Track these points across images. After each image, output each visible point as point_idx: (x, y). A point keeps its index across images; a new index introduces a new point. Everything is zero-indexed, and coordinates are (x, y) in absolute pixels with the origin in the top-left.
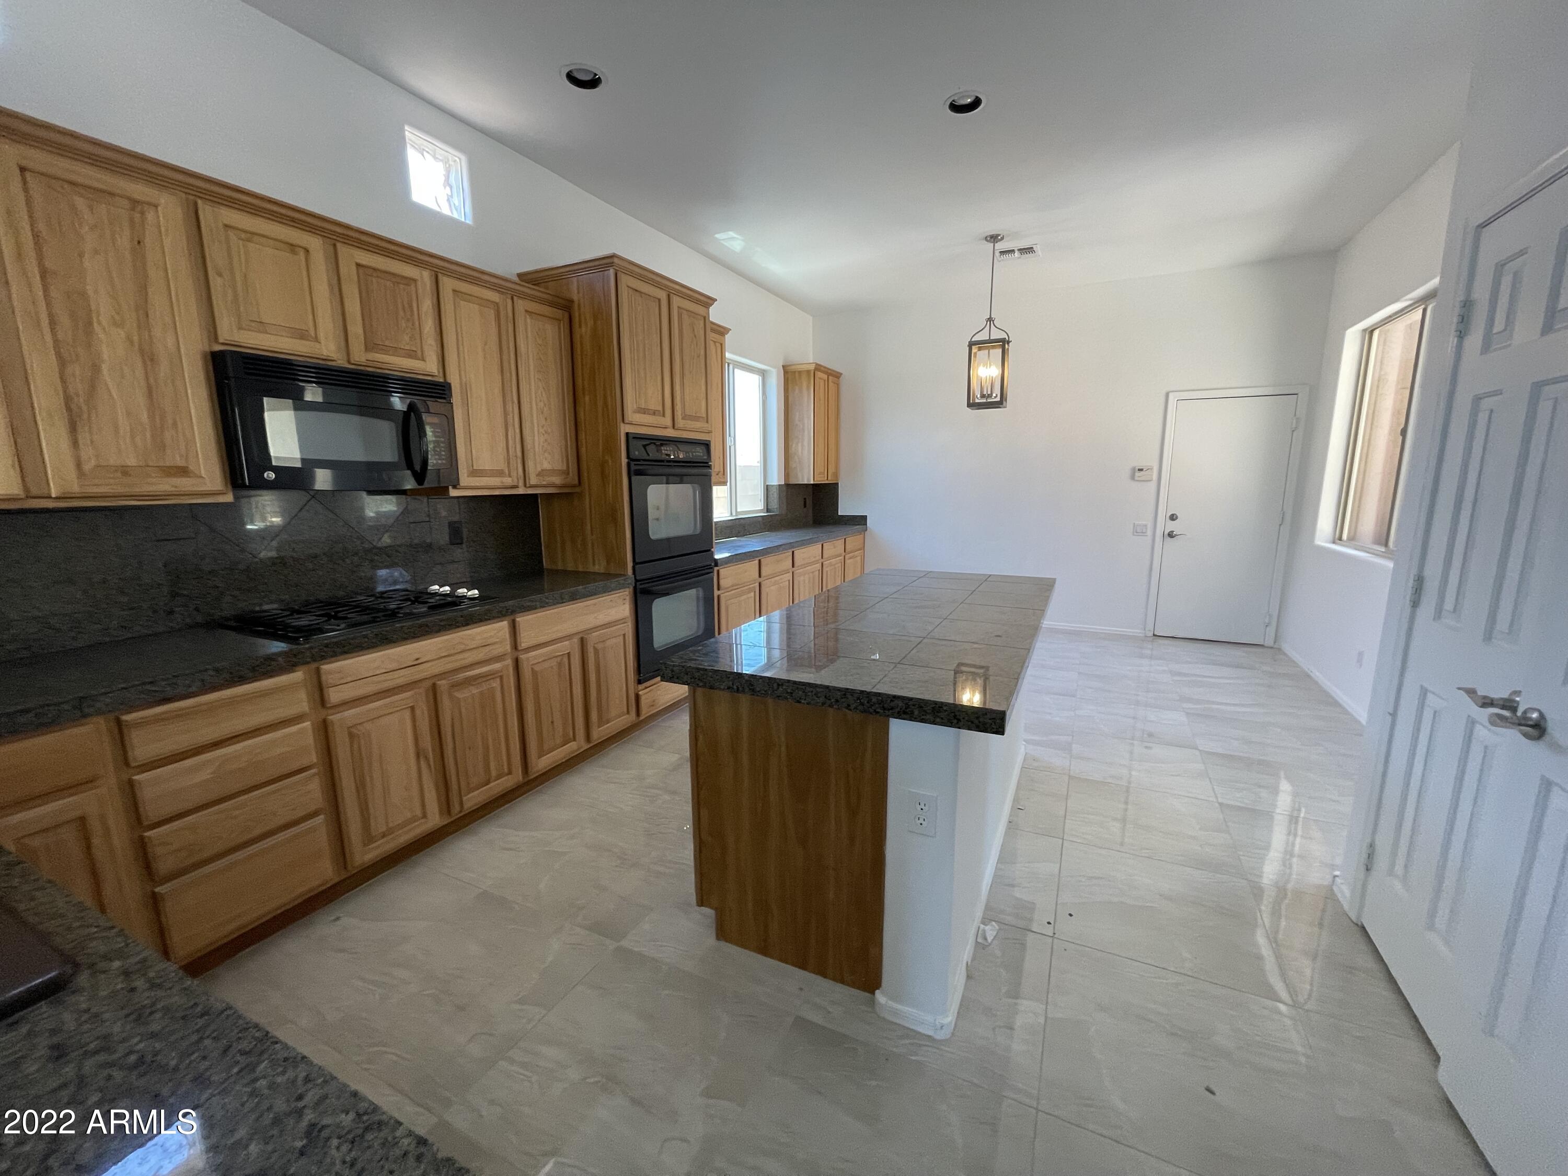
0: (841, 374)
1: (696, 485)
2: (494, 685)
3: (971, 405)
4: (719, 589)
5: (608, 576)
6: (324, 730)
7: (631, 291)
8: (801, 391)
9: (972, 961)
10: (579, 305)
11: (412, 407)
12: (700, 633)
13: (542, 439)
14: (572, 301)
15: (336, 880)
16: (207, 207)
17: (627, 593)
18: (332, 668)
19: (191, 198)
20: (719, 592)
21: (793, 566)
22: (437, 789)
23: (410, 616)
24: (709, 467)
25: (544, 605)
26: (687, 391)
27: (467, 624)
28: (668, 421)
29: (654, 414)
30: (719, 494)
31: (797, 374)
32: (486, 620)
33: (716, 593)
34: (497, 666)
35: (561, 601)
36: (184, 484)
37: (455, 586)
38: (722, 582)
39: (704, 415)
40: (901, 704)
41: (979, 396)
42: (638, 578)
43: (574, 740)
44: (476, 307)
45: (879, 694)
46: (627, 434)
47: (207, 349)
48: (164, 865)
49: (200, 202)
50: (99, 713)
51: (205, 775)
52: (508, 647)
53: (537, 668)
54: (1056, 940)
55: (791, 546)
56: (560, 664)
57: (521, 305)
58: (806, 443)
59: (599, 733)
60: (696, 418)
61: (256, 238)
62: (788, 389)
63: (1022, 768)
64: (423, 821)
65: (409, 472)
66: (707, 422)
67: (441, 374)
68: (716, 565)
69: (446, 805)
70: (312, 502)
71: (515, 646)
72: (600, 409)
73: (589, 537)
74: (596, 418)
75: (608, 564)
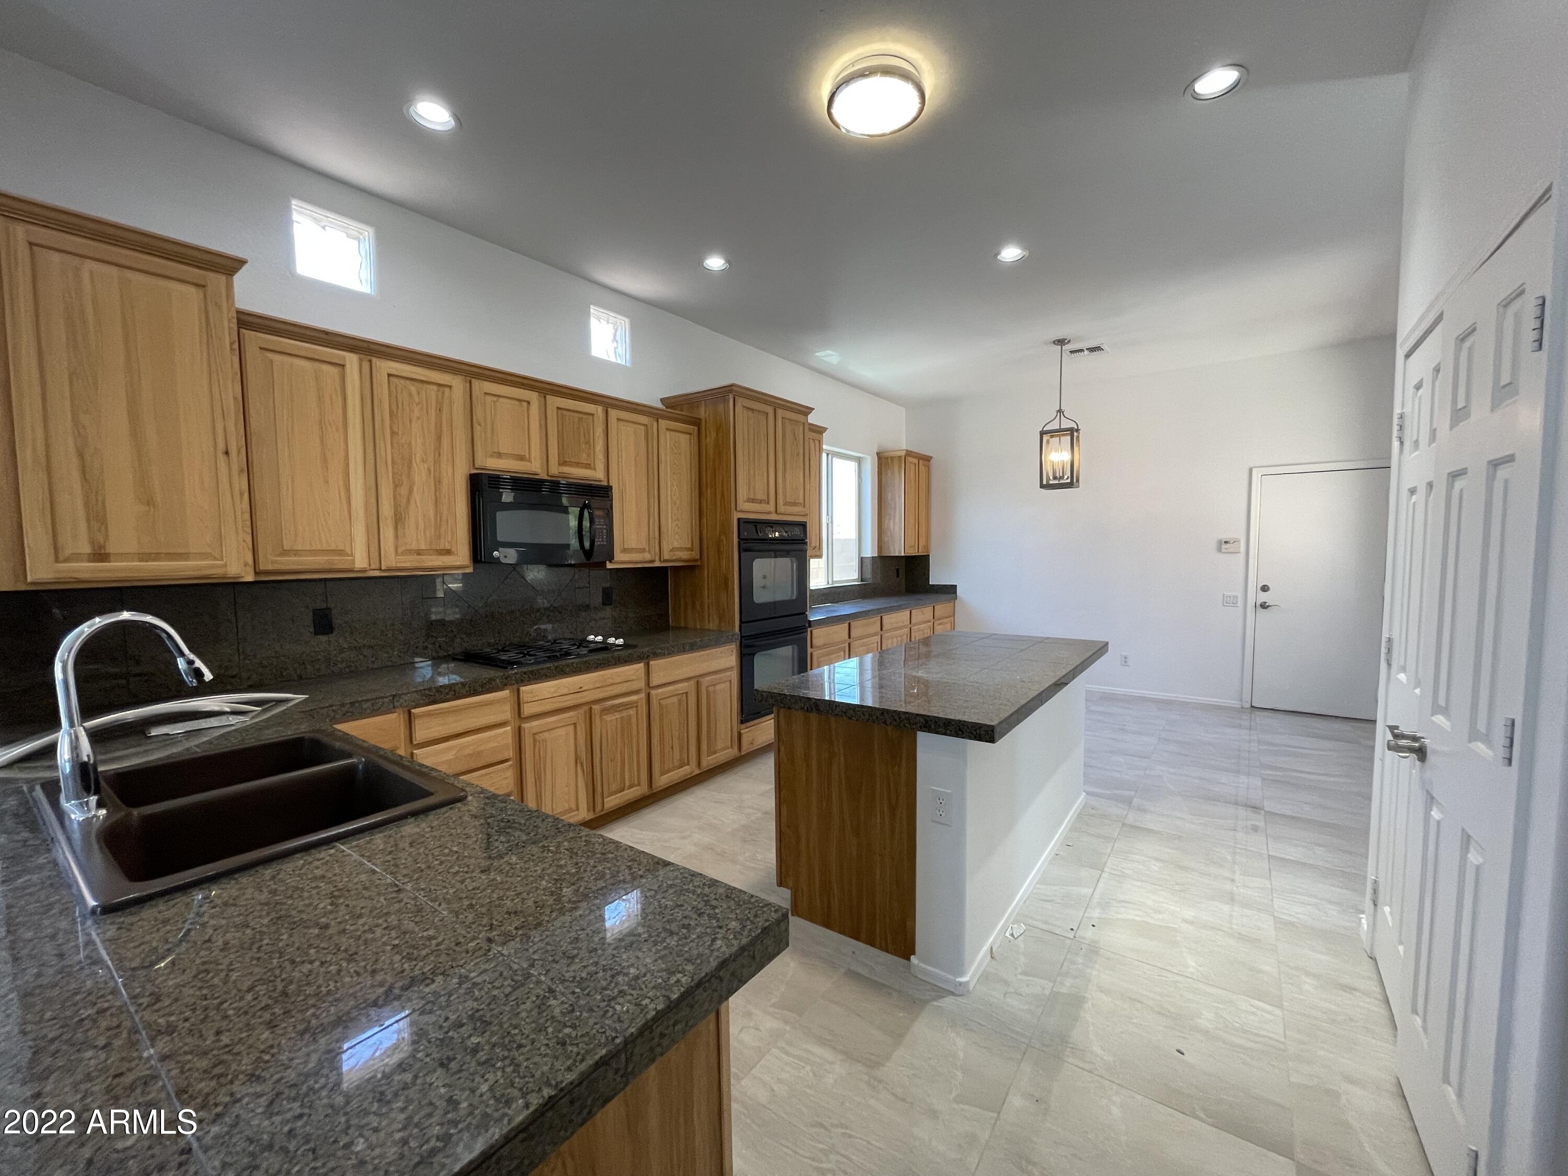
0: (931, 457)
1: (795, 559)
2: (631, 713)
3: (1042, 486)
4: (811, 647)
5: (719, 632)
7: (745, 409)
8: (893, 474)
9: (998, 948)
10: (706, 421)
11: (586, 505)
13: (674, 524)
14: (701, 420)
16: (477, 384)
17: (734, 646)
18: (527, 690)
19: (469, 379)
20: (812, 650)
21: (881, 629)
22: (587, 788)
23: (577, 656)
24: (806, 543)
25: (670, 653)
26: (788, 484)
27: (616, 664)
28: (771, 507)
29: (761, 503)
30: (816, 565)
31: (890, 460)
32: (629, 662)
33: (809, 650)
34: (634, 698)
35: (683, 650)
36: (446, 560)
37: (606, 636)
38: (815, 641)
41: (1051, 478)
42: (743, 635)
44: (632, 428)
46: (739, 519)
47: (469, 473)
49: (473, 381)
50: (401, 706)
53: (664, 702)
54: (1074, 942)
55: (880, 612)
56: (680, 701)
59: (709, 761)
60: (794, 504)
61: (501, 398)
62: (881, 473)
64: (576, 812)
65: (581, 551)
66: (806, 507)
67: (606, 480)
68: (810, 626)
69: (593, 806)
70: (513, 572)
71: (648, 684)
72: (718, 501)
73: (706, 600)
74: (716, 507)
75: (720, 623)
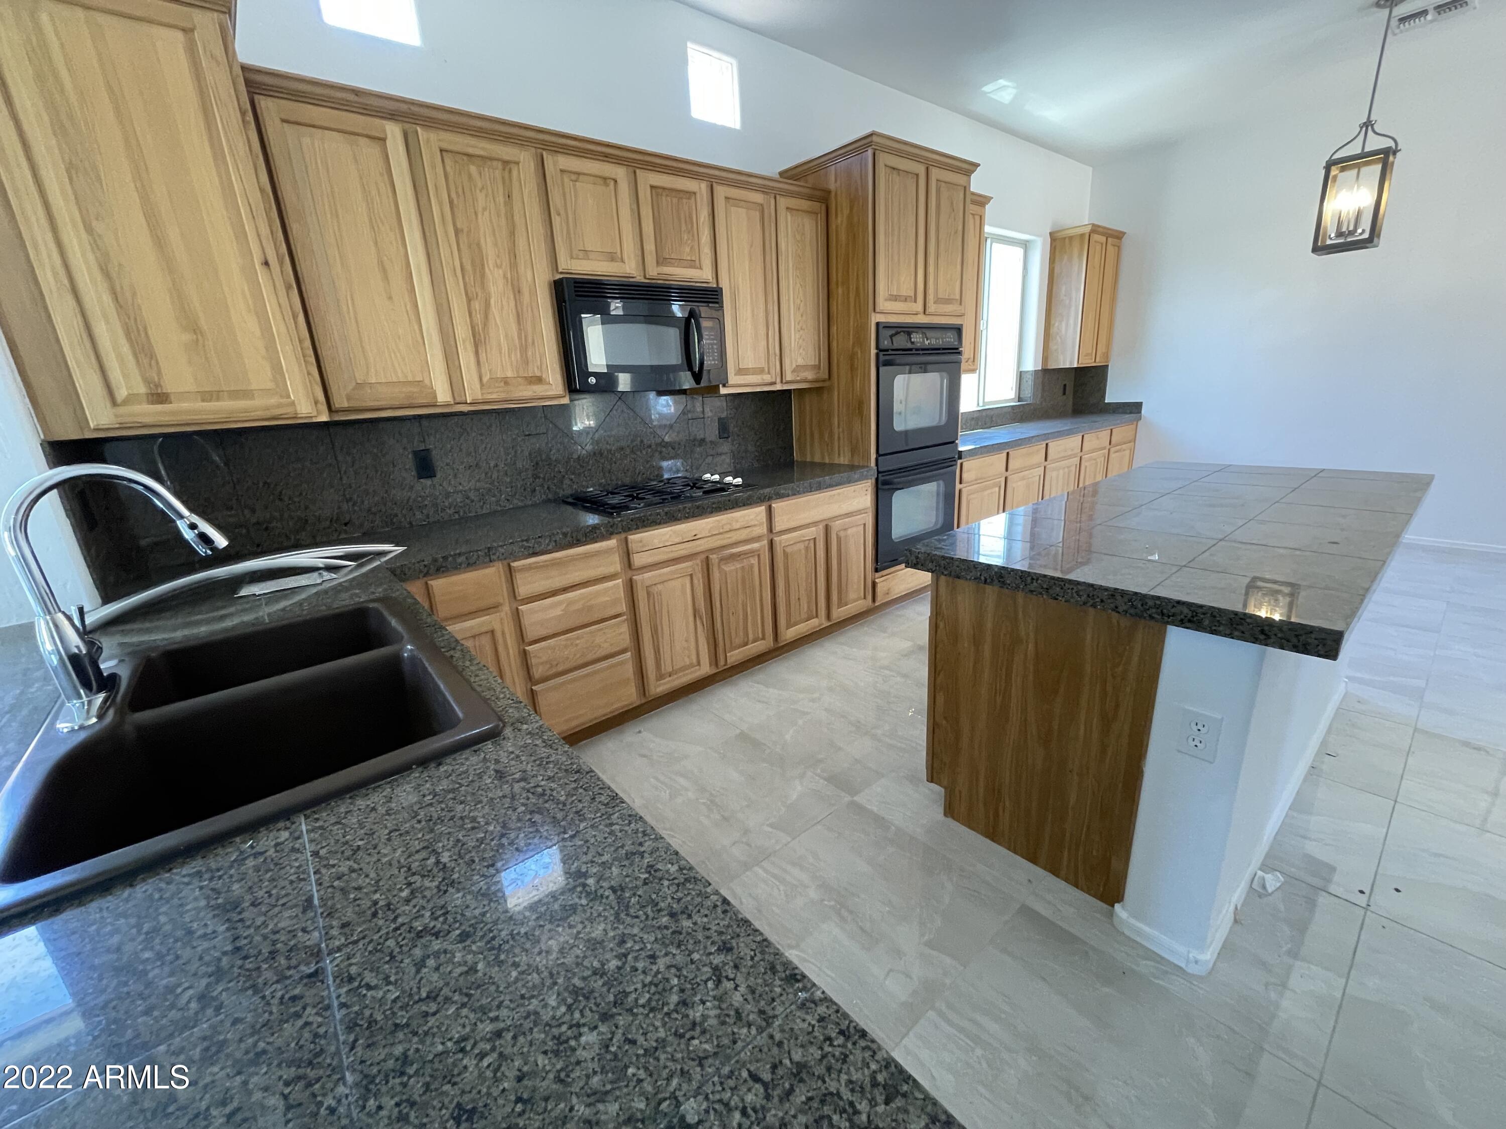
0: (1124, 233)
1: (945, 374)
2: (753, 562)
3: (1316, 249)
4: (961, 483)
5: (852, 468)
6: (630, 587)
7: (888, 170)
8: (1070, 260)
9: (1243, 905)
10: (836, 194)
11: (692, 314)
12: (939, 526)
13: (798, 336)
14: (829, 192)
15: (638, 703)
16: (550, 157)
17: (869, 484)
18: (635, 538)
19: (539, 151)
20: (961, 486)
21: (1046, 459)
22: (708, 643)
23: (692, 499)
24: (960, 353)
25: (795, 493)
26: (941, 273)
27: (733, 508)
28: (919, 307)
29: (906, 300)
30: (968, 382)
31: (1067, 240)
32: (748, 505)
33: (958, 486)
34: (756, 545)
35: (810, 490)
36: (538, 390)
37: (723, 474)
38: (965, 476)
39: (958, 297)
40: (1185, 610)
41: (1333, 235)
42: (880, 470)
43: (817, 616)
44: (744, 210)
45: (1159, 598)
46: (878, 324)
47: (552, 279)
48: (537, 672)
49: (544, 153)
50: (499, 559)
51: (558, 612)
52: (764, 530)
53: (788, 550)
54: (1369, 913)
55: (1046, 437)
56: (807, 548)
57: (783, 202)
58: (1071, 321)
59: (839, 613)
60: (948, 301)
61: (581, 177)
62: (1054, 260)
63: (1339, 708)
64: (697, 667)
65: (689, 373)
66: (961, 304)
67: (715, 281)
68: (960, 458)
69: (714, 659)
70: (619, 403)
71: (770, 530)
72: (852, 300)
73: (836, 430)
74: (849, 309)
75: (852, 455)
